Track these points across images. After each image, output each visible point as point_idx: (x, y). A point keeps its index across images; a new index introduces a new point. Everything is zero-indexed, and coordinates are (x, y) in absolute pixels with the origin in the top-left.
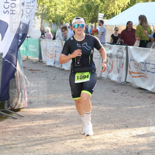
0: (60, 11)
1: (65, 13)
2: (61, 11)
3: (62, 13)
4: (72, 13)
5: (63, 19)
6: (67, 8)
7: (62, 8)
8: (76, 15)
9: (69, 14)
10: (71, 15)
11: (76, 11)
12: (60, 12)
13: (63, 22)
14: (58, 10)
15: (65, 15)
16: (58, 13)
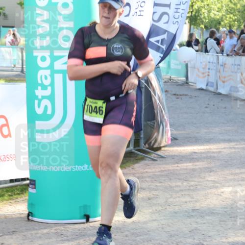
0: (215, 12)
1: (223, 15)
2: (217, 13)
3: (218, 15)
4: (232, 16)
5: (220, 24)
6: (224, 8)
7: (218, 8)
8: (237, 17)
9: (228, 16)
10: (230, 18)
11: (237, 13)
12: (215, 15)
13: (219, 28)
14: (213, 12)
15: (222, 18)
16: (212, 15)
